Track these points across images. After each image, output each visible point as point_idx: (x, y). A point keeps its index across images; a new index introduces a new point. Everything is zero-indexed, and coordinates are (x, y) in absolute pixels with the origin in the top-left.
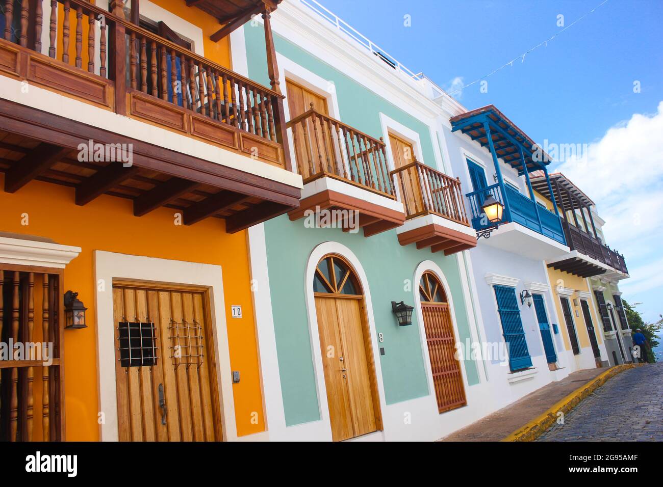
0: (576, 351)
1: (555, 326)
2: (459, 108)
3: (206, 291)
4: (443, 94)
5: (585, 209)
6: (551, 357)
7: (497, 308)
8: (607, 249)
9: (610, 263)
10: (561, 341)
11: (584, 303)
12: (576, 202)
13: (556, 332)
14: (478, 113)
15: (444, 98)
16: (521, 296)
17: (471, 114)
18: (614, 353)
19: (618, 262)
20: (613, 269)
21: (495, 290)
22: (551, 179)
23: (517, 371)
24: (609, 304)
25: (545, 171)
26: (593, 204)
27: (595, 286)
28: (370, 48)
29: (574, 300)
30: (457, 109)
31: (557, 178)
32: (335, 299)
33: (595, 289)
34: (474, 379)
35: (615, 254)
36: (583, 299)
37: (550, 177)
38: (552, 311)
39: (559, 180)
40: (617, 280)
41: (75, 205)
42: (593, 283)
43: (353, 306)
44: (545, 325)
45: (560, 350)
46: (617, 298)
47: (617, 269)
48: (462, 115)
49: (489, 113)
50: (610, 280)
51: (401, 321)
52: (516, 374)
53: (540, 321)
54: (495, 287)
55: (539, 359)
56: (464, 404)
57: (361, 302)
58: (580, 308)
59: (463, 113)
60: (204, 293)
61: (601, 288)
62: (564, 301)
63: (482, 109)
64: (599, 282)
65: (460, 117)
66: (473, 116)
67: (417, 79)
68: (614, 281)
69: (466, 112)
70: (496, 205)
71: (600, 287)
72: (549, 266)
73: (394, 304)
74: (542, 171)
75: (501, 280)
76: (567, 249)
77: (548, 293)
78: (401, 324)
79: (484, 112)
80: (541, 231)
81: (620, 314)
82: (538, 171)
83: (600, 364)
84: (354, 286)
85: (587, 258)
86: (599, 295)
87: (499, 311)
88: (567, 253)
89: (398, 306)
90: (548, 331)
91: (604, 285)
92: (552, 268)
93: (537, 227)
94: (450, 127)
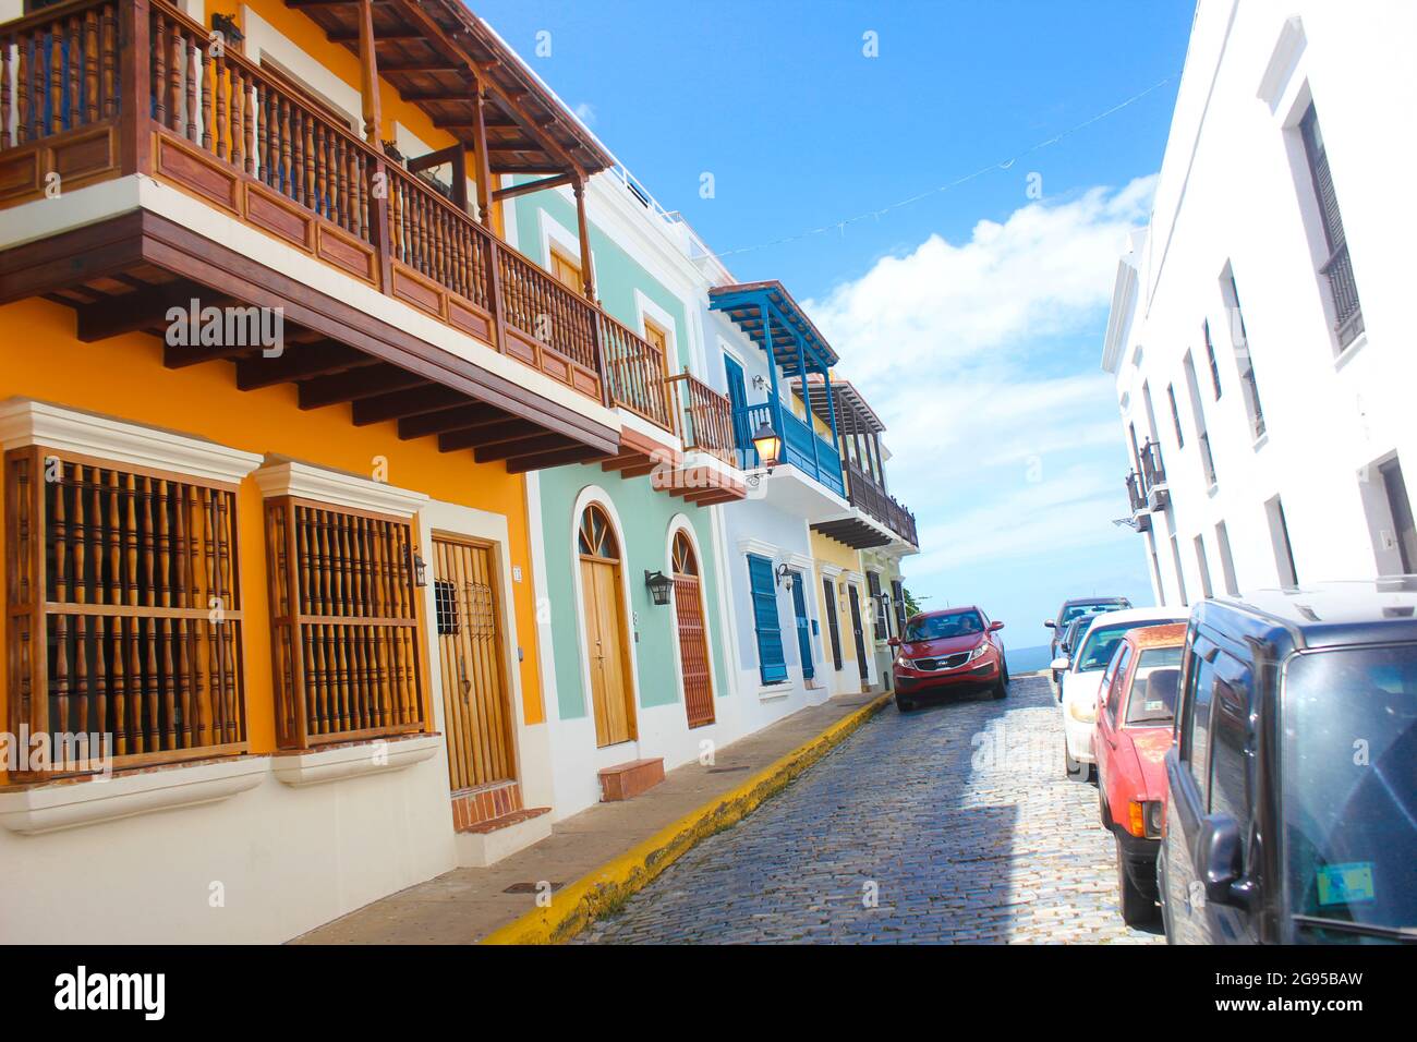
0: (838, 666)
1: (814, 622)
2: (726, 277)
3: (492, 547)
4: (708, 253)
5: (870, 436)
6: (809, 672)
7: (750, 589)
8: (893, 502)
9: (895, 527)
10: (821, 644)
11: (853, 590)
12: (847, 410)
13: (815, 633)
14: (754, 290)
15: (708, 261)
16: (777, 573)
17: (744, 289)
18: (886, 674)
19: (906, 524)
20: (899, 538)
21: (749, 562)
22: (833, 389)
23: (772, 683)
24: (885, 596)
25: (826, 376)
26: (883, 429)
27: (868, 564)
28: (625, 179)
29: (841, 585)
30: (723, 276)
31: (841, 388)
32: (592, 562)
33: (869, 569)
34: (724, 690)
35: (903, 512)
36: (852, 583)
37: (832, 385)
38: (812, 600)
39: (844, 390)
40: (900, 556)
41: (397, 439)
42: (867, 558)
43: (608, 572)
44: (802, 619)
45: (819, 660)
46: (896, 586)
47: (904, 538)
48: (728, 287)
49: (772, 292)
50: (889, 556)
51: (658, 598)
52: (770, 688)
53: (797, 615)
54: (749, 556)
55: (794, 670)
56: (711, 721)
57: (616, 568)
58: (847, 597)
59: (730, 284)
60: (488, 550)
61: (878, 569)
62: (828, 585)
63: (762, 284)
64: (874, 559)
65: (725, 291)
66: (746, 292)
67: (669, 221)
68: (895, 558)
69: (736, 283)
70: (773, 440)
71: (878, 566)
72: (812, 527)
73: (647, 575)
74: (821, 375)
75: (759, 548)
76: (845, 504)
77: (809, 571)
78: (657, 603)
79: (765, 289)
80: (818, 476)
81: (899, 611)
82: (814, 374)
83: (867, 688)
84: (612, 549)
85: (869, 520)
86: (872, 578)
87: (753, 594)
88: (844, 511)
89: (652, 577)
90: (806, 630)
91: (880, 562)
92: (816, 531)
93: (812, 470)
94: (708, 303)
